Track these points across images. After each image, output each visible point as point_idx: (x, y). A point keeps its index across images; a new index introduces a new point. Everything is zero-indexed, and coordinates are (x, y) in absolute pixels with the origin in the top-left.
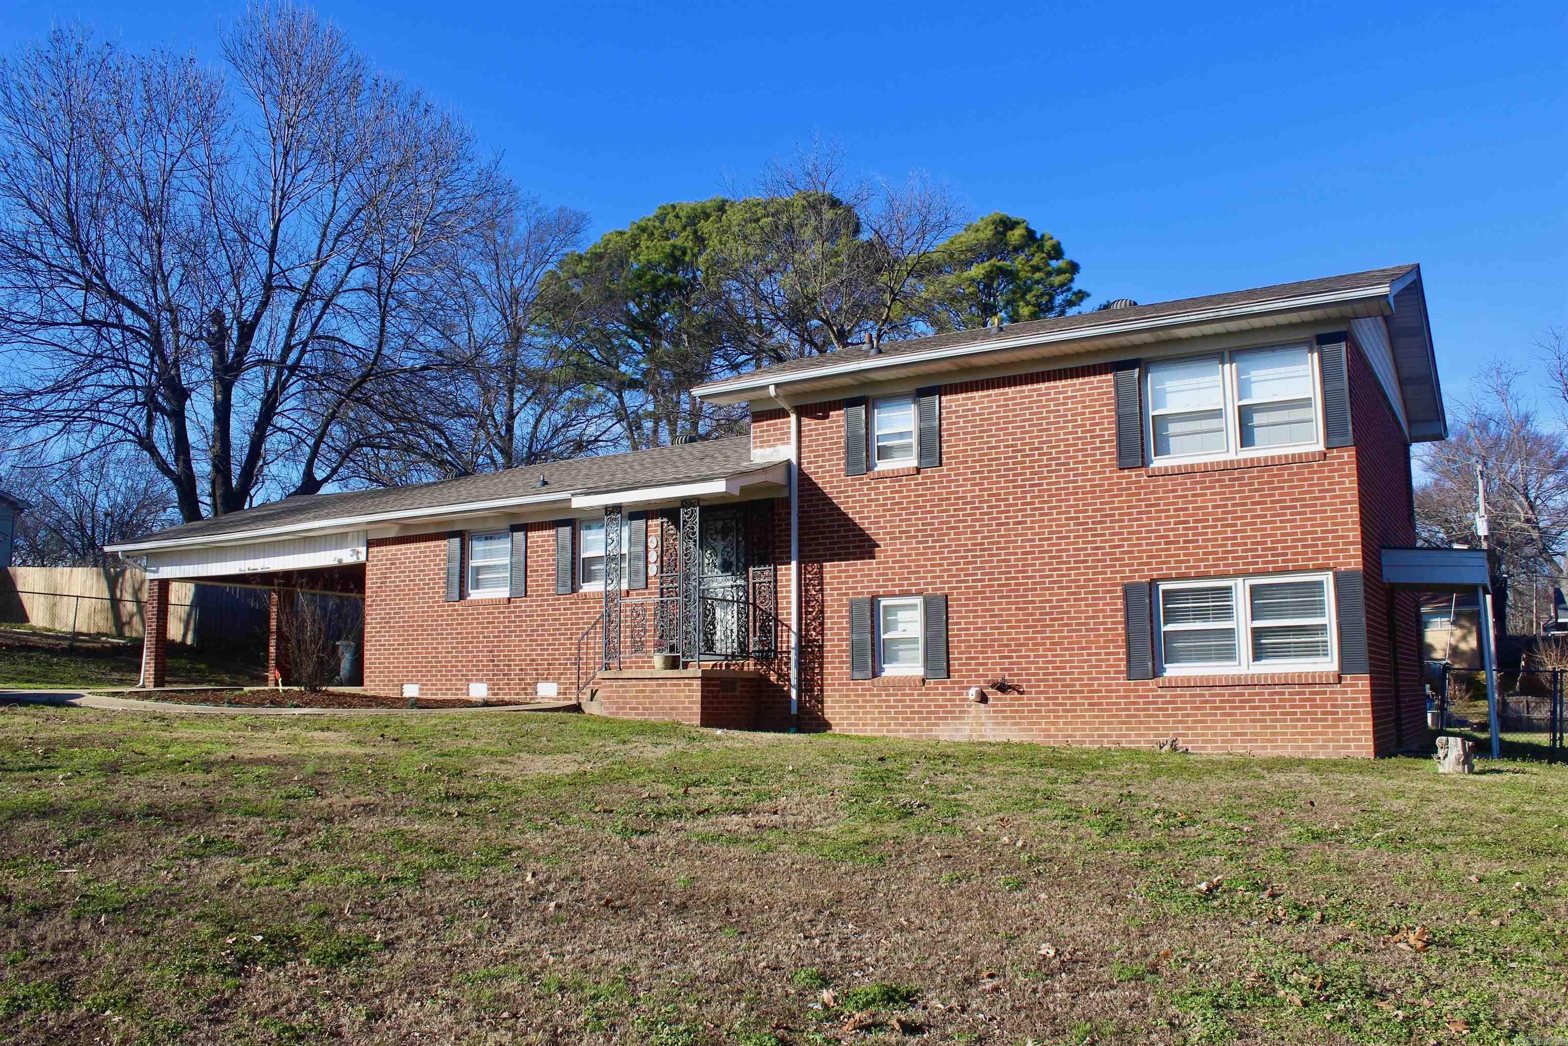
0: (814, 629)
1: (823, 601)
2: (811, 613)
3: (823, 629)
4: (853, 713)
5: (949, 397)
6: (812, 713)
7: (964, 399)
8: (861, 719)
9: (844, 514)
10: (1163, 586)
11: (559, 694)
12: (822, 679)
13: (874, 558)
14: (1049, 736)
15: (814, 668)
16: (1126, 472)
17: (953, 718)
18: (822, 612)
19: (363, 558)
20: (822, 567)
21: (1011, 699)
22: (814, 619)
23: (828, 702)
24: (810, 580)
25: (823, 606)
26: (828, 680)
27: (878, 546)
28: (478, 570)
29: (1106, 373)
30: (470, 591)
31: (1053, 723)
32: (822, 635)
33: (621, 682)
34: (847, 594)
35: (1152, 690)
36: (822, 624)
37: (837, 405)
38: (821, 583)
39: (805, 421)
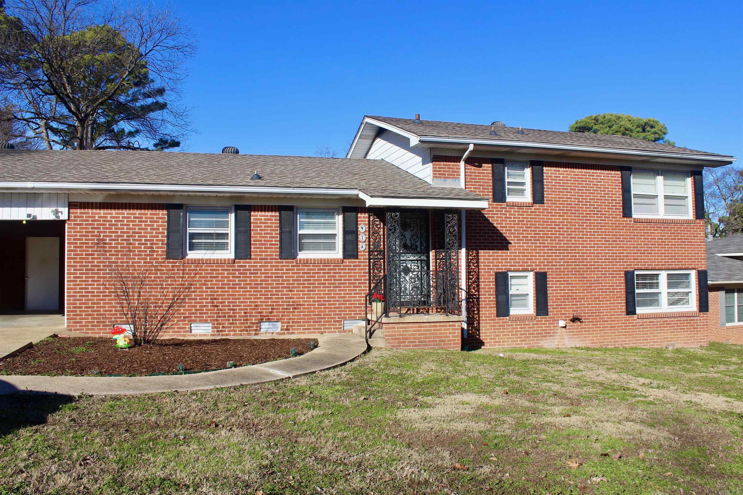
0: (474, 288)
1: (479, 272)
2: (471, 279)
3: (479, 288)
4: (497, 335)
5: (547, 168)
6: (473, 337)
7: (555, 171)
8: (501, 338)
9: (491, 224)
10: (636, 273)
11: (282, 330)
12: (479, 317)
13: (508, 250)
14: (594, 343)
15: (474, 311)
16: (625, 219)
17: (549, 336)
18: (478, 278)
19: (64, 216)
20: (478, 253)
21: (577, 326)
22: (473, 282)
23: (483, 330)
24: (471, 260)
25: (478, 275)
26: (483, 317)
27: (510, 243)
28: (193, 236)
29: (618, 171)
30: (188, 252)
31: (595, 337)
32: (479, 292)
33: (401, 325)
34: (493, 269)
35: (635, 320)
36: (478, 285)
37: (487, 161)
38: (478, 262)
39: (469, 167)
